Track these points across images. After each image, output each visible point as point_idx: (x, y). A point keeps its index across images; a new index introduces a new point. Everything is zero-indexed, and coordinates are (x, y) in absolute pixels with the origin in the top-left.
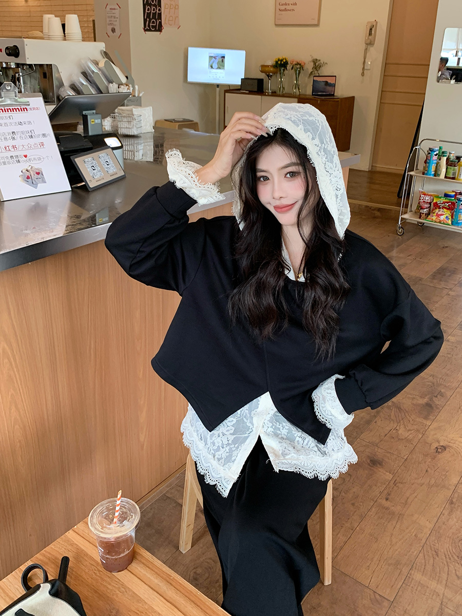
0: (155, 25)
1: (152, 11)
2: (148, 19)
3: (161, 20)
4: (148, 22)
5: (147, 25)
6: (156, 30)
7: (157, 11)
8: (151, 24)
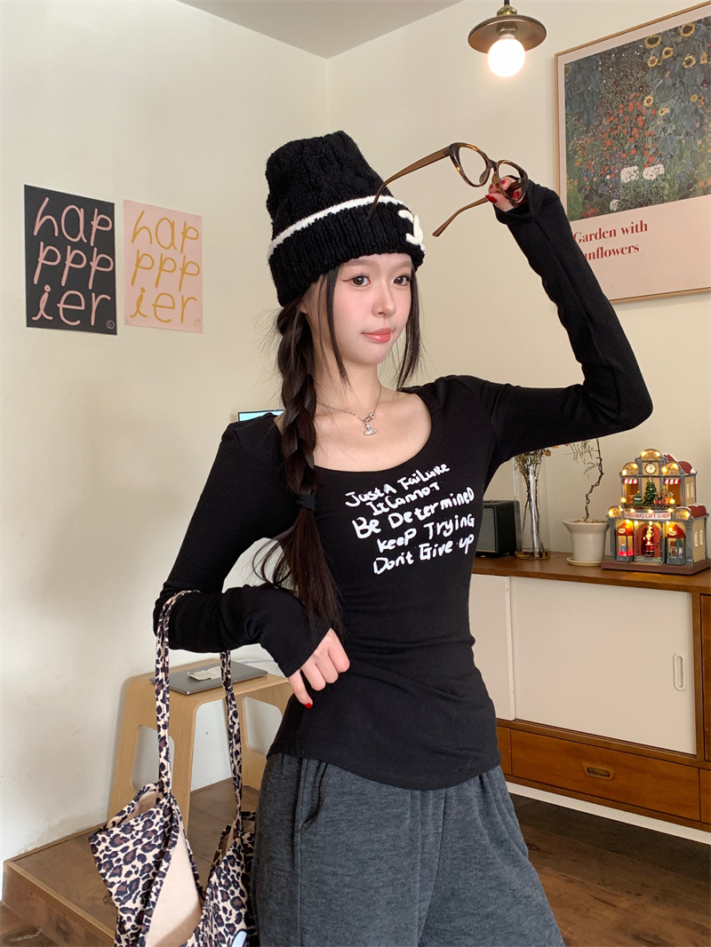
0: (83, 308)
1: (68, 263)
2: (47, 288)
3: (113, 295)
4: (45, 297)
5: (42, 305)
6: (85, 327)
7: (94, 265)
8: (61, 306)
